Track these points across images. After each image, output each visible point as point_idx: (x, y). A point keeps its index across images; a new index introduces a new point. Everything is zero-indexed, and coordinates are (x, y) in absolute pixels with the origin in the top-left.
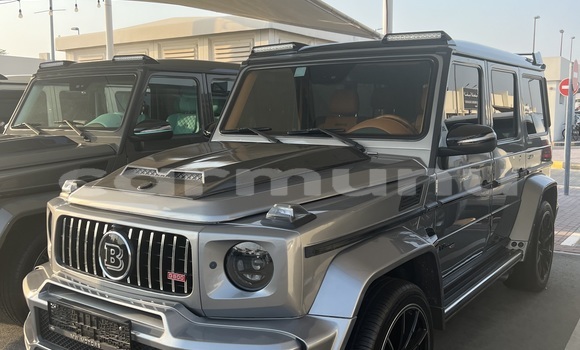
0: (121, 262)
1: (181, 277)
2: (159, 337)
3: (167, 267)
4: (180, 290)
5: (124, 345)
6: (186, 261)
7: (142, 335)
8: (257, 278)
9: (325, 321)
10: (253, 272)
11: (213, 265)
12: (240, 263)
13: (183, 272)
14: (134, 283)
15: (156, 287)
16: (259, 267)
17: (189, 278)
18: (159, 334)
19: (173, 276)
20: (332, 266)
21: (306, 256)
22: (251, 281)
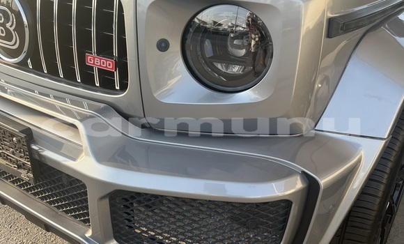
0: (15, 35)
1: (108, 64)
2: (74, 159)
3: (84, 46)
4: (107, 84)
5: (24, 164)
6: (115, 35)
7: (48, 154)
8: (236, 69)
9: (350, 143)
10: (231, 60)
11: (163, 46)
12: (208, 44)
13: (110, 55)
14: (37, 69)
15: (70, 77)
16: (243, 52)
17: (122, 66)
18: (75, 153)
19: (96, 61)
20: (354, 56)
21: (329, 35)
22: (225, 75)
